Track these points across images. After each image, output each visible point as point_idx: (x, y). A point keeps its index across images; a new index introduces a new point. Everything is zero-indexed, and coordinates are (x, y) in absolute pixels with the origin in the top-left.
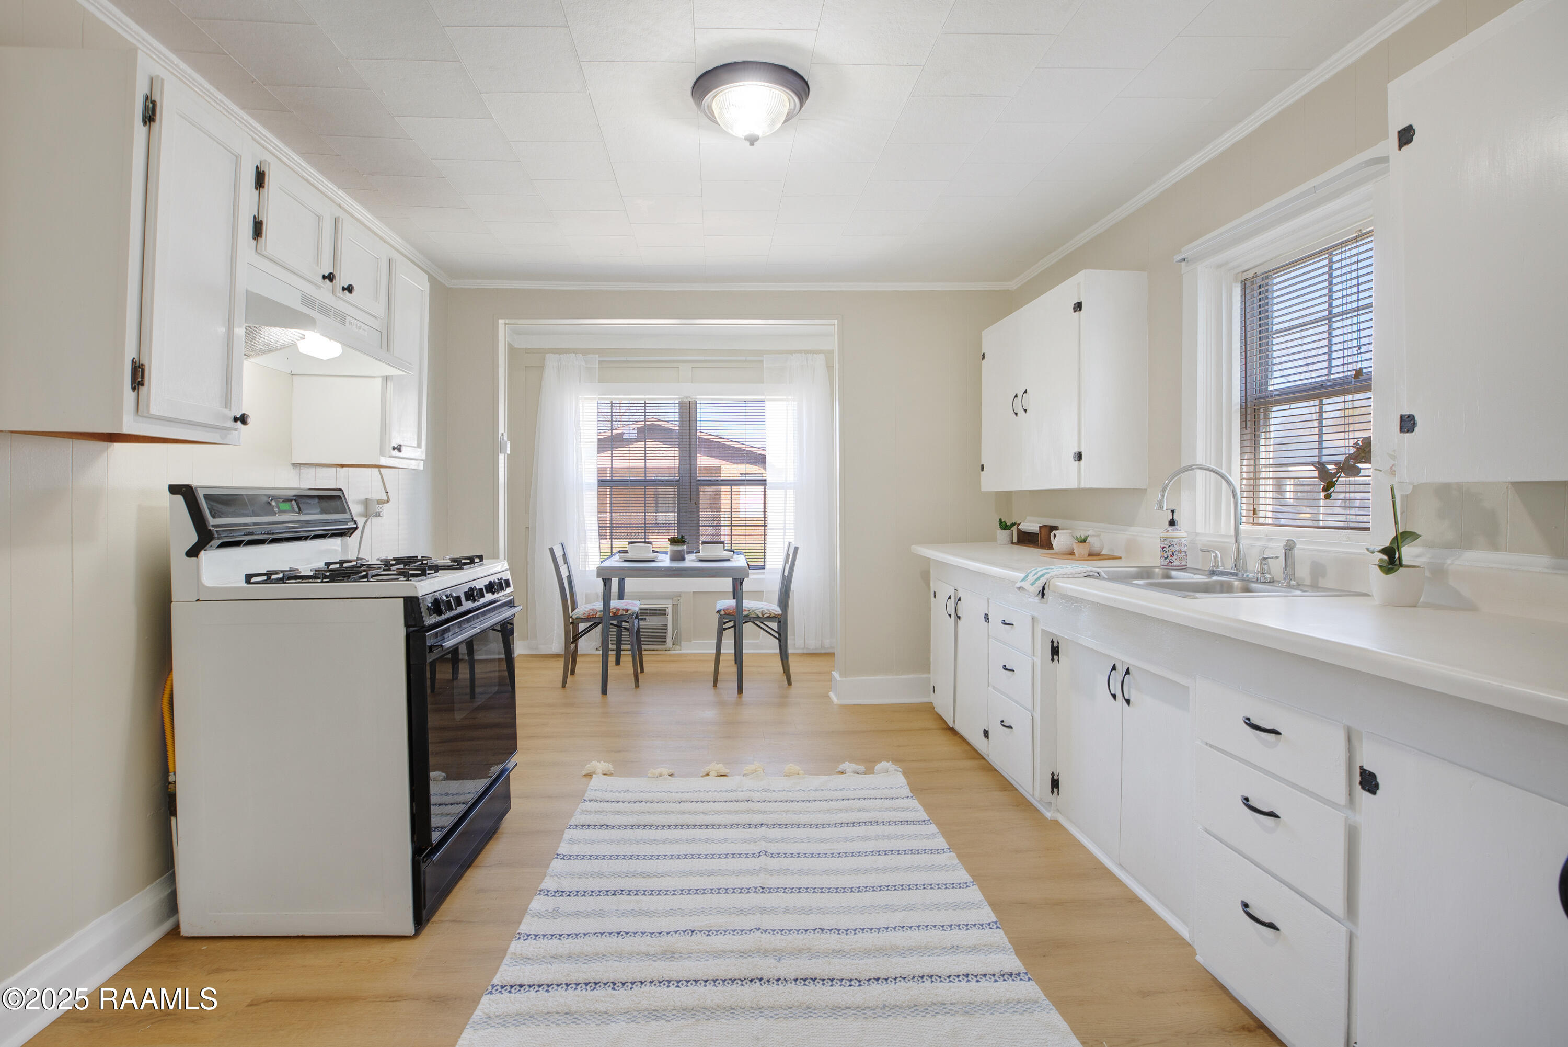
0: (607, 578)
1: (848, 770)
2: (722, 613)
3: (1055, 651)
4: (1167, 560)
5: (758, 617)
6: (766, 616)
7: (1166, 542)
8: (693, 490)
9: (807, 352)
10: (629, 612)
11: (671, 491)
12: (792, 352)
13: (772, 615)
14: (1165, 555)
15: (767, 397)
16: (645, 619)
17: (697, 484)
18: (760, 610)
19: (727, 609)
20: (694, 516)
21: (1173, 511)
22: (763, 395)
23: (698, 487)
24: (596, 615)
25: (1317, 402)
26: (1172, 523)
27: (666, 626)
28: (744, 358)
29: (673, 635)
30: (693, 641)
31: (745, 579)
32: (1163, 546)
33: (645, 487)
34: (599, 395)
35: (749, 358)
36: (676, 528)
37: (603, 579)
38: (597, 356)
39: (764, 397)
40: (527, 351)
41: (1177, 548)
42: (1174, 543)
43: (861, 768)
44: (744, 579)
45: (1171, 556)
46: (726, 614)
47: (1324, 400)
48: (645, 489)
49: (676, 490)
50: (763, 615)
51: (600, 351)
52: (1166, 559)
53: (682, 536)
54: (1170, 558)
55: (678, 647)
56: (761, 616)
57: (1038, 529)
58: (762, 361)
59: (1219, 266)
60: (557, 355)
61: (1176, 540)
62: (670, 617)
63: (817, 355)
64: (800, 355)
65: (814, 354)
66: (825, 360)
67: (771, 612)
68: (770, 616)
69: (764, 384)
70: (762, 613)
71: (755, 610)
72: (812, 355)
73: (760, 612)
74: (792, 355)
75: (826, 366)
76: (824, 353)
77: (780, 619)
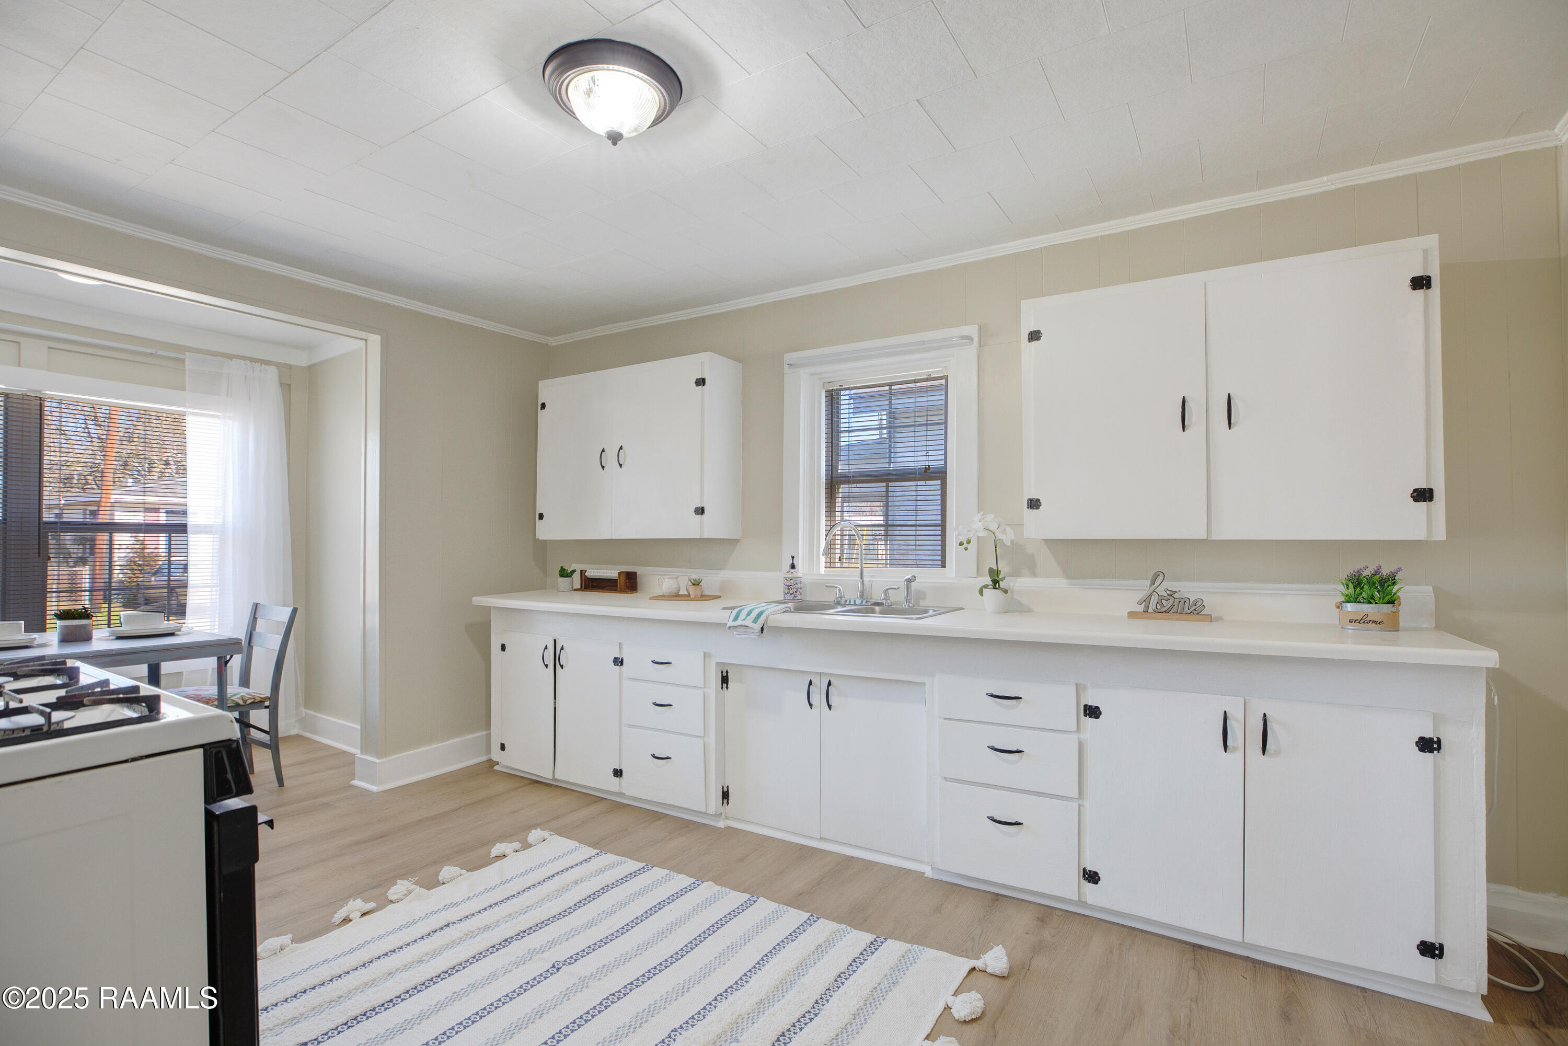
1: (507, 852)
3: (725, 680)
4: (793, 595)
6: (249, 702)
7: (792, 581)
9: (253, 360)
12: (230, 357)
13: (258, 699)
14: (791, 592)
15: (190, 410)
18: (239, 696)
21: (793, 558)
22: (185, 406)
25: (884, 484)
26: (793, 566)
28: (153, 351)
32: (789, 584)
35: (160, 353)
39: (185, 410)
41: (799, 586)
42: (798, 582)
43: (517, 845)
44: (232, 656)
45: (796, 592)
47: (890, 484)
52: (791, 594)
54: (795, 594)
56: (241, 702)
57: (617, 575)
58: (182, 361)
59: (812, 375)
61: (799, 579)
63: (266, 367)
64: (242, 362)
65: (261, 365)
66: (280, 377)
67: (254, 696)
68: (256, 701)
69: (183, 390)
70: (243, 700)
71: (232, 697)
72: (257, 365)
73: (239, 698)
74: (230, 360)
75: (282, 384)
76: (278, 365)
77: (267, 704)
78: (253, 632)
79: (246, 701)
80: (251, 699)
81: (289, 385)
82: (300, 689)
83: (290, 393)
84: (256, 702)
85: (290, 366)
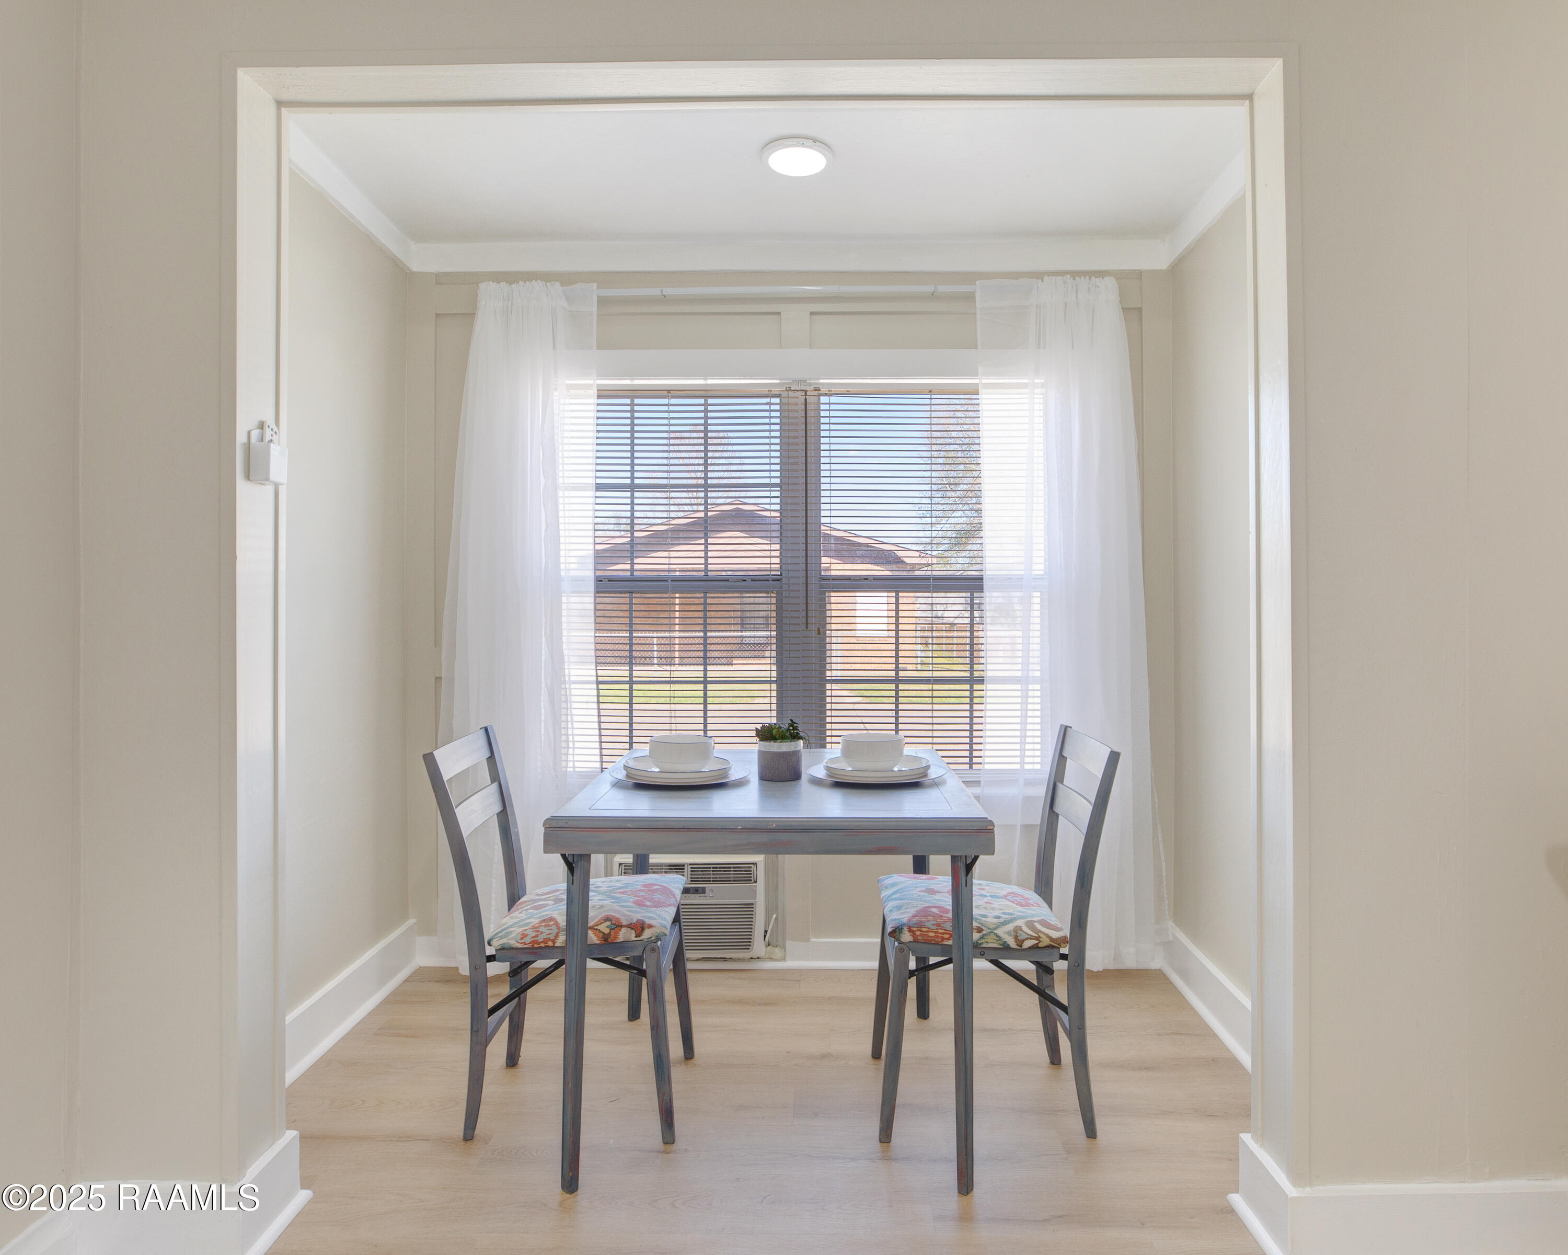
0: (577, 852)
2: (906, 937)
5: (1006, 948)
6: (1028, 944)
8: (813, 600)
9: (1075, 274)
10: (647, 934)
11: (764, 603)
12: (1039, 275)
13: (1045, 942)
15: (984, 381)
16: (703, 891)
17: (821, 586)
18: (1010, 927)
19: (920, 925)
20: (814, 660)
23: (824, 593)
24: (554, 941)
27: (750, 906)
29: (767, 923)
30: (812, 940)
31: (982, 858)
33: (705, 593)
34: (601, 375)
36: (774, 686)
37: (563, 856)
38: (595, 285)
39: (976, 381)
40: (440, 279)
44: (976, 858)
46: (916, 941)
48: (705, 598)
49: (774, 600)
50: (1020, 943)
51: (604, 278)
53: (793, 724)
55: (778, 952)
56: (1013, 944)
58: (970, 298)
60: (503, 285)
62: (760, 885)
63: (1097, 281)
64: (1059, 279)
65: (1090, 279)
66: (1123, 295)
67: (1038, 931)
68: (1040, 945)
69: (975, 348)
70: (1016, 937)
71: (996, 928)
72: (1083, 282)
73: (1009, 933)
74: (1040, 280)
75: (1126, 310)
76: (1121, 276)
77: (1064, 950)
78: (1059, 784)
79: (1023, 941)
80: (1031, 938)
81: (1140, 310)
82: (1165, 883)
83: (1142, 325)
84: (1041, 948)
85: (1139, 274)
